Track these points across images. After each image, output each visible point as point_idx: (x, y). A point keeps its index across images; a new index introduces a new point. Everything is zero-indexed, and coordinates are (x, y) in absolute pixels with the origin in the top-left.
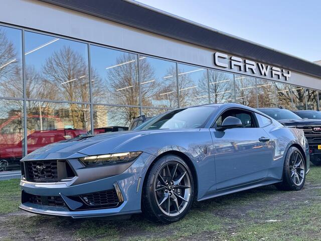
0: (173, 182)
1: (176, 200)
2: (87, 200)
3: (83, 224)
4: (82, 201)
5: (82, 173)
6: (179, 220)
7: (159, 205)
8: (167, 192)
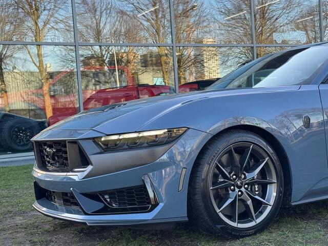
0: (245, 175)
1: (249, 202)
2: (108, 200)
3: (114, 233)
4: (102, 202)
5: (98, 160)
6: (255, 234)
7: (218, 211)
8: (234, 190)
